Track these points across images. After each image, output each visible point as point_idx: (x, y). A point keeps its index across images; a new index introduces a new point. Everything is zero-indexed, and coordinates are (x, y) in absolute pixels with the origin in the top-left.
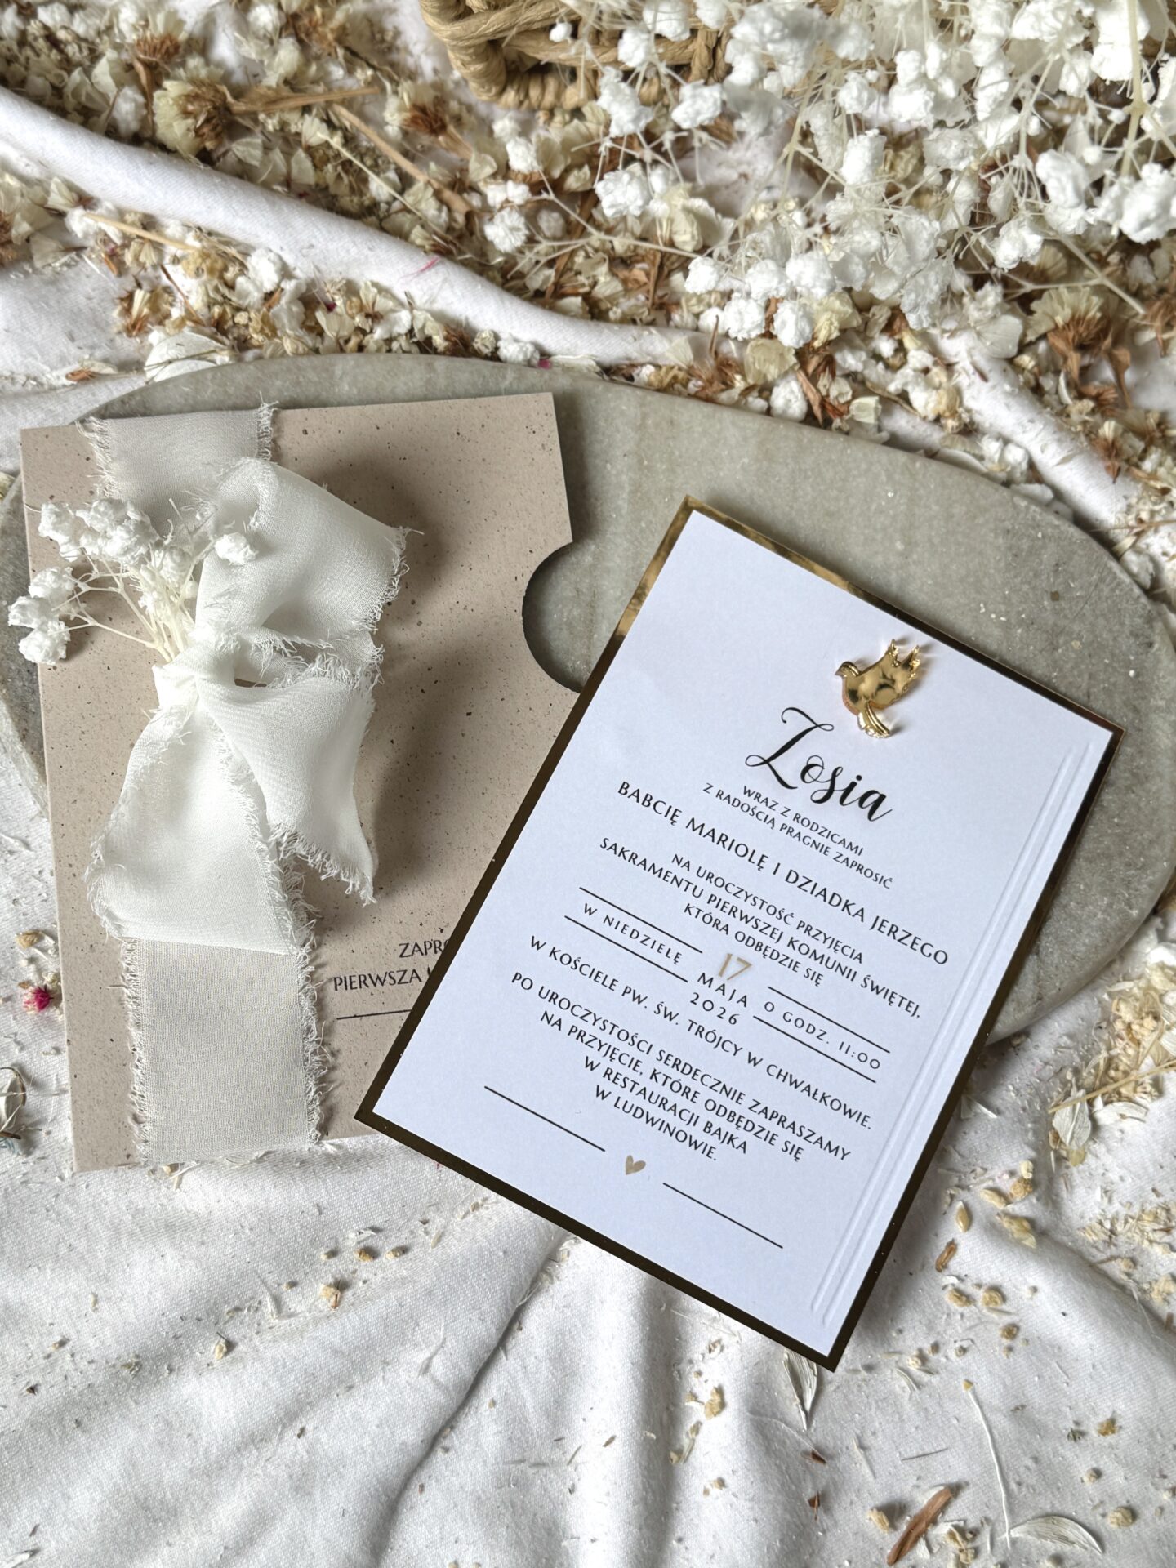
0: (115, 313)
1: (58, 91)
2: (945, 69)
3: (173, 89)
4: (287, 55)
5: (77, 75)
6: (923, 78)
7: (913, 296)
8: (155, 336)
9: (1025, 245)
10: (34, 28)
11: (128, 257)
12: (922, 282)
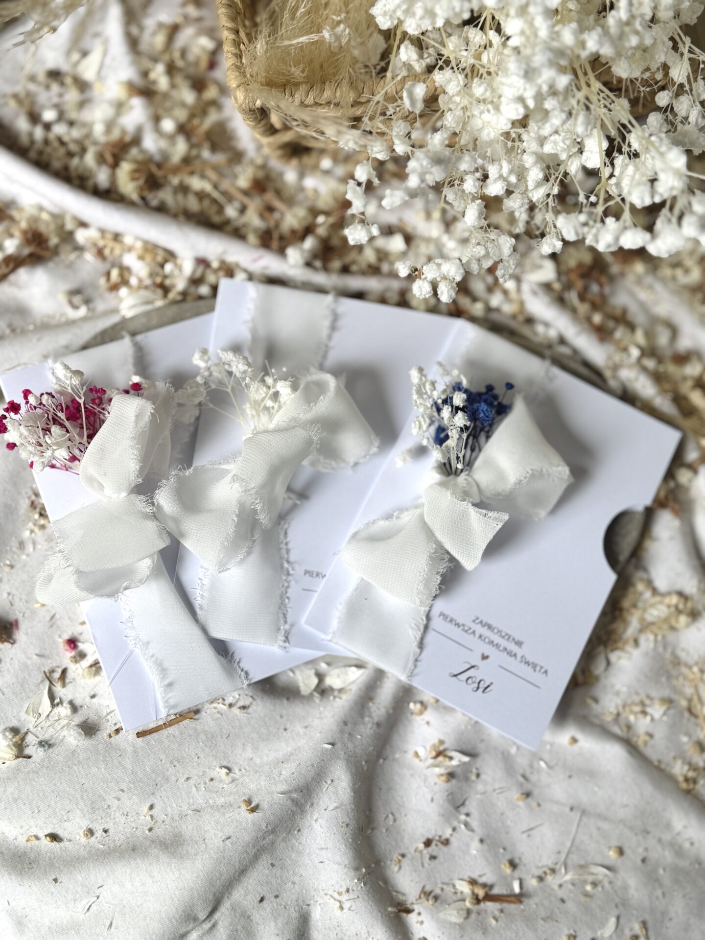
0: (102, 281)
1: (66, 168)
2: (511, 172)
3: (126, 167)
4: (181, 147)
5: (75, 162)
6: (501, 177)
7: (502, 271)
8: (123, 291)
9: (554, 246)
10: (52, 136)
11: (107, 252)
12: (507, 265)
